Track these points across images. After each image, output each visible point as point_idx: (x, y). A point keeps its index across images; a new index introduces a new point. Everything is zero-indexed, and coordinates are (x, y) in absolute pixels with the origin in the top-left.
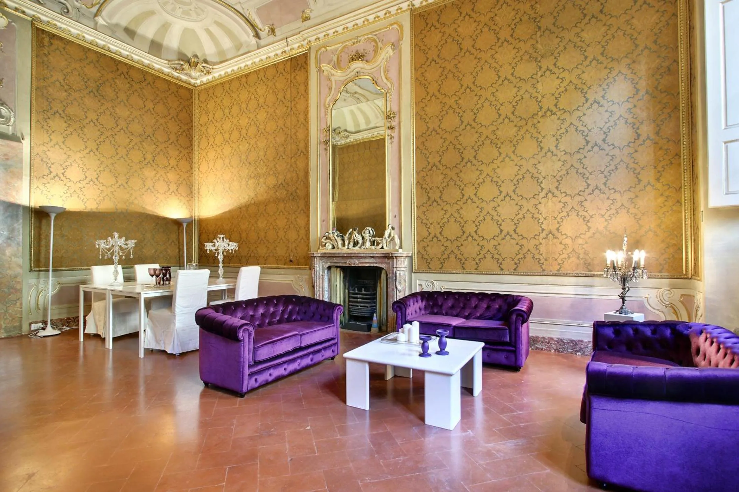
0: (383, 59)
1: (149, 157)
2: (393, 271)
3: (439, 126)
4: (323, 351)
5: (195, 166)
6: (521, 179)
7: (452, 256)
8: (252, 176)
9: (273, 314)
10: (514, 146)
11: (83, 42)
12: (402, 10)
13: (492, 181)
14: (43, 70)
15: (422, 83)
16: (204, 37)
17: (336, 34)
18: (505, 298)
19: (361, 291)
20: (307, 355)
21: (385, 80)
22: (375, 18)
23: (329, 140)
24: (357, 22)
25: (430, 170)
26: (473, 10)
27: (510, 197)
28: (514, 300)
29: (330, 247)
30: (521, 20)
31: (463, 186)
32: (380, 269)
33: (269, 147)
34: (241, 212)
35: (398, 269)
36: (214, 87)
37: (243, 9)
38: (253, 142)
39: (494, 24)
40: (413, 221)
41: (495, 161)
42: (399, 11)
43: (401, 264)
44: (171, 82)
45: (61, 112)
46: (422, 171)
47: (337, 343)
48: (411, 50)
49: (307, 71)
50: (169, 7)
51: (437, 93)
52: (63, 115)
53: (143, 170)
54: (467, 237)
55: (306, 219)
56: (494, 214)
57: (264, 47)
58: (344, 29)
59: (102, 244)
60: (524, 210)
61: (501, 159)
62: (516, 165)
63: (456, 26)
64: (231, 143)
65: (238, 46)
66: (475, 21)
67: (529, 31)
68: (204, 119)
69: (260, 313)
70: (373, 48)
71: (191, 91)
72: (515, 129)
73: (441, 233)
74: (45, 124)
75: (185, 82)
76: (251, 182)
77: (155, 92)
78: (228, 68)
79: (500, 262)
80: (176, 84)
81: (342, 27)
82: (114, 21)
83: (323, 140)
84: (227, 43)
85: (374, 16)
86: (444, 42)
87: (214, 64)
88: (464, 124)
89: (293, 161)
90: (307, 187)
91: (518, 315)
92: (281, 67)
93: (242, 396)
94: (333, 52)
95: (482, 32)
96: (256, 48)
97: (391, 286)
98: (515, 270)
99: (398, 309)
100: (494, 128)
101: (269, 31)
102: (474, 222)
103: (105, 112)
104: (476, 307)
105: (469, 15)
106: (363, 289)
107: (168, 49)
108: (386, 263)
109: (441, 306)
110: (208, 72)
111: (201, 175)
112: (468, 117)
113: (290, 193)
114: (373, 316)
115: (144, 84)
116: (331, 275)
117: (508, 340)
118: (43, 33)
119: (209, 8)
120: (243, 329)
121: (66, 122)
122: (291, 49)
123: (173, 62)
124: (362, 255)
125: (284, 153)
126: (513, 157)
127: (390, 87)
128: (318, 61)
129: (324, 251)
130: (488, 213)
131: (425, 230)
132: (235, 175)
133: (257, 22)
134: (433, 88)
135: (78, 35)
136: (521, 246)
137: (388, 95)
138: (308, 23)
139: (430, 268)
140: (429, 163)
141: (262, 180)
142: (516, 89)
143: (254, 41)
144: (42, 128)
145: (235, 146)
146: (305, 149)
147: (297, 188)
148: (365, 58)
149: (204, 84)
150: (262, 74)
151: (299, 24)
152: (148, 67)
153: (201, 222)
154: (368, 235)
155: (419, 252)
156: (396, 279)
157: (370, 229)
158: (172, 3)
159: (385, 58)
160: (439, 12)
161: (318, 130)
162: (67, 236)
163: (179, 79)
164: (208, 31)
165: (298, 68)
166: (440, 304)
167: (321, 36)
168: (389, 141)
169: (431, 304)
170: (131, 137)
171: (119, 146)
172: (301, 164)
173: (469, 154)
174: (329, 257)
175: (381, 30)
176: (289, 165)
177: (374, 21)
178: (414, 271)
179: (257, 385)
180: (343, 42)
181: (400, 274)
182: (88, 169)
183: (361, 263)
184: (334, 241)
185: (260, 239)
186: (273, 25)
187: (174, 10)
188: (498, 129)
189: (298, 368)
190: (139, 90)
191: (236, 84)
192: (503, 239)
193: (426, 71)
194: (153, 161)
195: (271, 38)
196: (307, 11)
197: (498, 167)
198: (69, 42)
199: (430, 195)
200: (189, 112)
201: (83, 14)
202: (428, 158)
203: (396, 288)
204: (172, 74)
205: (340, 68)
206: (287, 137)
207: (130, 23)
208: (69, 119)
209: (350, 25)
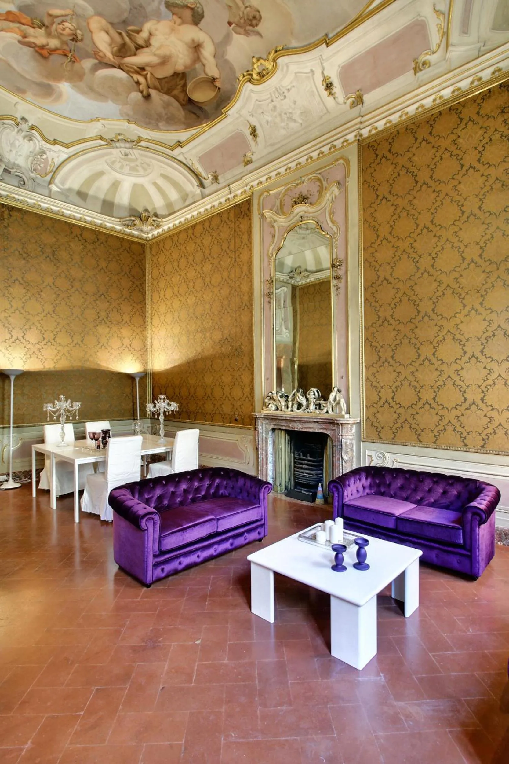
0: (328, 200)
1: (103, 314)
2: (339, 438)
3: (391, 274)
4: (246, 534)
5: (148, 321)
6: (490, 337)
7: (407, 426)
8: (199, 330)
9: (198, 490)
10: (482, 296)
11: (39, 211)
12: (349, 142)
13: (454, 338)
14: (4, 241)
15: (371, 225)
16: (152, 191)
17: (278, 176)
18: (467, 483)
19: (307, 457)
20: (227, 539)
21: (330, 224)
22: (319, 155)
23: (273, 292)
24: (300, 160)
25: (380, 326)
26: (431, 133)
27: (477, 358)
28: (476, 488)
29: (274, 408)
30: (491, 140)
31: (418, 345)
32: (325, 436)
33: (215, 300)
34: (189, 367)
35: (344, 437)
36: (164, 240)
37: (186, 159)
38: (199, 295)
39: (457, 149)
40: (361, 383)
41: (457, 315)
42: (345, 144)
43: (347, 432)
44: (123, 239)
45: (20, 279)
46: (372, 326)
47: (264, 524)
48: (359, 188)
49: (250, 219)
50: (117, 166)
51: (388, 236)
52: (22, 282)
53: (98, 328)
54: (424, 404)
55: (251, 377)
56: (457, 378)
57: (210, 195)
58: (286, 170)
59: (49, 407)
60: (495, 375)
61: (465, 312)
62: (485, 320)
63: (410, 155)
64: (179, 296)
65: (184, 197)
66: (433, 147)
67: (503, 153)
68: (156, 273)
69: (182, 489)
70: (318, 189)
71: (143, 246)
72: (483, 276)
73: (393, 398)
74: (6, 291)
75: (137, 237)
76: (199, 335)
77: (108, 251)
78: (175, 220)
79: (463, 436)
80: (128, 241)
81: (285, 168)
82: (67, 186)
83: (266, 292)
84: (174, 195)
85: (318, 152)
86: (396, 174)
87: (164, 217)
88: (421, 271)
89: (237, 315)
90: (251, 343)
91: (474, 514)
92: (225, 216)
93: (148, 586)
94: (276, 196)
95: (441, 159)
96: (200, 198)
97: (337, 456)
98: (482, 447)
99: (334, 489)
100: (457, 275)
101: (212, 179)
102: (432, 387)
103: (60, 276)
104: (430, 490)
105: (427, 141)
106: (308, 455)
107: (120, 207)
108: (331, 430)
109: (389, 485)
110: (158, 226)
111: (154, 329)
112: (425, 263)
113: (234, 348)
114: (318, 486)
115: (97, 244)
116: (275, 437)
117: (462, 542)
118: (3, 207)
119: (154, 162)
120: (146, 518)
121: (24, 288)
122: (234, 196)
123: (125, 219)
124: (305, 419)
125: (229, 306)
126: (481, 310)
127: (336, 231)
128: (261, 207)
129: (267, 412)
130: (449, 377)
131: (375, 393)
132: (183, 329)
133: (201, 170)
134: (384, 231)
135: (34, 204)
136: (490, 418)
137: (334, 240)
138: (250, 167)
139: (380, 438)
140: (379, 317)
141: (208, 334)
142: (485, 226)
143: (198, 191)
144: (4, 295)
145: (183, 299)
146: (249, 302)
147: (242, 344)
148: (309, 200)
149: (155, 238)
150: (207, 224)
151: (241, 169)
152: (100, 227)
153: (154, 375)
154: (313, 396)
155: (368, 418)
156: (341, 448)
157: (315, 390)
158: (120, 162)
159: (330, 198)
160: (390, 140)
161: (261, 281)
162: (27, 395)
163: (132, 234)
164: (155, 184)
165: (242, 216)
166: (388, 483)
167: (263, 179)
168: (336, 293)
169: (377, 482)
170: (85, 297)
171: (74, 307)
172: (245, 319)
173: (426, 307)
174: (272, 419)
175: (325, 167)
176: (234, 319)
177: (318, 158)
178: (362, 439)
179: (163, 575)
180: (285, 185)
181: (346, 443)
182: (46, 331)
183: (304, 428)
184: (278, 402)
185: (207, 395)
186: (216, 172)
187: (122, 167)
188: (461, 276)
189: (215, 554)
190: (92, 251)
191: (183, 236)
192: (467, 409)
193: (376, 211)
194: (107, 318)
195: (215, 186)
196: (249, 154)
197: (462, 322)
198: (26, 212)
199: (380, 354)
200: (141, 266)
201: (38, 184)
202: (378, 311)
203: (342, 457)
204: (124, 231)
205: (283, 213)
206: (232, 290)
207: (82, 185)
208: (27, 285)
209: (293, 165)
